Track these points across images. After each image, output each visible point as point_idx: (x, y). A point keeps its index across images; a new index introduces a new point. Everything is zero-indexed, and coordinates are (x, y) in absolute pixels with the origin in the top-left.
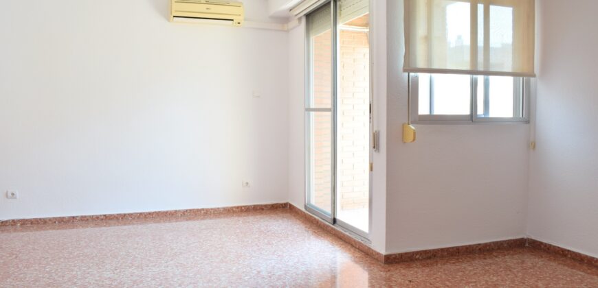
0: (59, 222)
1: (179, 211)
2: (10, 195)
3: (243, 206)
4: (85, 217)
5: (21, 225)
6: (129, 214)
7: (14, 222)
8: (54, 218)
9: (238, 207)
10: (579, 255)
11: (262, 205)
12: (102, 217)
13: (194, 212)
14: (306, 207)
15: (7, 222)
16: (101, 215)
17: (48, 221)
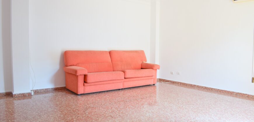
2: (178, 73)
5: (180, 84)
7: (178, 83)
15: (176, 82)
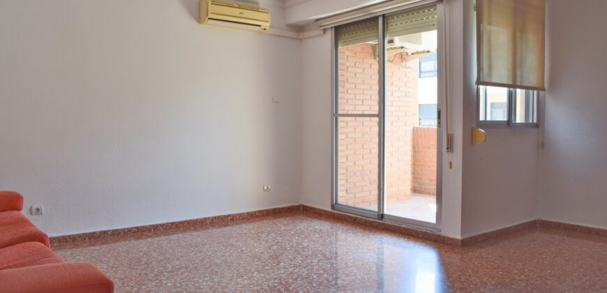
0: (90, 238)
1: (209, 218)
2: (34, 211)
3: (265, 210)
4: (117, 230)
6: (160, 225)
8: (84, 234)
9: (260, 212)
10: (588, 228)
11: (280, 209)
12: (134, 230)
13: (222, 219)
14: (333, 207)
16: (133, 228)
17: (76, 237)
